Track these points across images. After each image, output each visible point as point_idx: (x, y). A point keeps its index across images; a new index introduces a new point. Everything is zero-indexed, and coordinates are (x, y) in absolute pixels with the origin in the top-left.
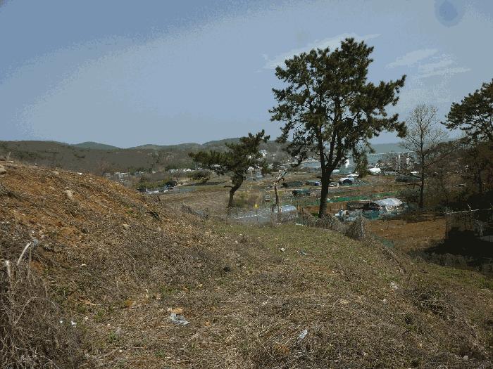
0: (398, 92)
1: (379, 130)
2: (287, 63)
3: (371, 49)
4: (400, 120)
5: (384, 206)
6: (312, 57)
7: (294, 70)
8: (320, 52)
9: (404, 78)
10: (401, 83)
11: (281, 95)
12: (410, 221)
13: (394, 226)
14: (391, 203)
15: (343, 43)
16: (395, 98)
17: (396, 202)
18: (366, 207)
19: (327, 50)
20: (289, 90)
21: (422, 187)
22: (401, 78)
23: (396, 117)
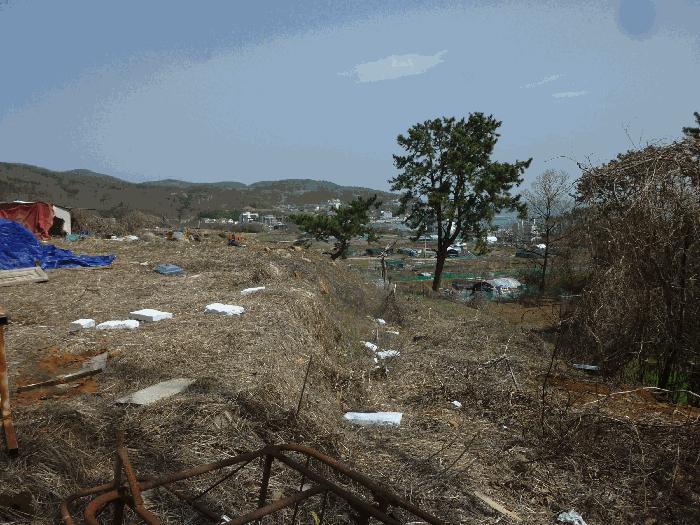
0: (523, 172)
1: (501, 208)
2: (410, 132)
3: (499, 124)
4: (522, 200)
5: (498, 288)
6: (436, 125)
7: (417, 138)
8: (446, 121)
9: (530, 160)
10: (527, 165)
11: (401, 162)
12: (527, 305)
13: (508, 309)
14: (508, 284)
15: (471, 116)
16: (520, 178)
17: (514, 284)
18: (477, 286)
19: (453, 119)
20: (410, 159)
21: (544, 266)
22: (526, 160)
23: (518, 197)
